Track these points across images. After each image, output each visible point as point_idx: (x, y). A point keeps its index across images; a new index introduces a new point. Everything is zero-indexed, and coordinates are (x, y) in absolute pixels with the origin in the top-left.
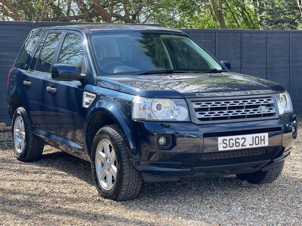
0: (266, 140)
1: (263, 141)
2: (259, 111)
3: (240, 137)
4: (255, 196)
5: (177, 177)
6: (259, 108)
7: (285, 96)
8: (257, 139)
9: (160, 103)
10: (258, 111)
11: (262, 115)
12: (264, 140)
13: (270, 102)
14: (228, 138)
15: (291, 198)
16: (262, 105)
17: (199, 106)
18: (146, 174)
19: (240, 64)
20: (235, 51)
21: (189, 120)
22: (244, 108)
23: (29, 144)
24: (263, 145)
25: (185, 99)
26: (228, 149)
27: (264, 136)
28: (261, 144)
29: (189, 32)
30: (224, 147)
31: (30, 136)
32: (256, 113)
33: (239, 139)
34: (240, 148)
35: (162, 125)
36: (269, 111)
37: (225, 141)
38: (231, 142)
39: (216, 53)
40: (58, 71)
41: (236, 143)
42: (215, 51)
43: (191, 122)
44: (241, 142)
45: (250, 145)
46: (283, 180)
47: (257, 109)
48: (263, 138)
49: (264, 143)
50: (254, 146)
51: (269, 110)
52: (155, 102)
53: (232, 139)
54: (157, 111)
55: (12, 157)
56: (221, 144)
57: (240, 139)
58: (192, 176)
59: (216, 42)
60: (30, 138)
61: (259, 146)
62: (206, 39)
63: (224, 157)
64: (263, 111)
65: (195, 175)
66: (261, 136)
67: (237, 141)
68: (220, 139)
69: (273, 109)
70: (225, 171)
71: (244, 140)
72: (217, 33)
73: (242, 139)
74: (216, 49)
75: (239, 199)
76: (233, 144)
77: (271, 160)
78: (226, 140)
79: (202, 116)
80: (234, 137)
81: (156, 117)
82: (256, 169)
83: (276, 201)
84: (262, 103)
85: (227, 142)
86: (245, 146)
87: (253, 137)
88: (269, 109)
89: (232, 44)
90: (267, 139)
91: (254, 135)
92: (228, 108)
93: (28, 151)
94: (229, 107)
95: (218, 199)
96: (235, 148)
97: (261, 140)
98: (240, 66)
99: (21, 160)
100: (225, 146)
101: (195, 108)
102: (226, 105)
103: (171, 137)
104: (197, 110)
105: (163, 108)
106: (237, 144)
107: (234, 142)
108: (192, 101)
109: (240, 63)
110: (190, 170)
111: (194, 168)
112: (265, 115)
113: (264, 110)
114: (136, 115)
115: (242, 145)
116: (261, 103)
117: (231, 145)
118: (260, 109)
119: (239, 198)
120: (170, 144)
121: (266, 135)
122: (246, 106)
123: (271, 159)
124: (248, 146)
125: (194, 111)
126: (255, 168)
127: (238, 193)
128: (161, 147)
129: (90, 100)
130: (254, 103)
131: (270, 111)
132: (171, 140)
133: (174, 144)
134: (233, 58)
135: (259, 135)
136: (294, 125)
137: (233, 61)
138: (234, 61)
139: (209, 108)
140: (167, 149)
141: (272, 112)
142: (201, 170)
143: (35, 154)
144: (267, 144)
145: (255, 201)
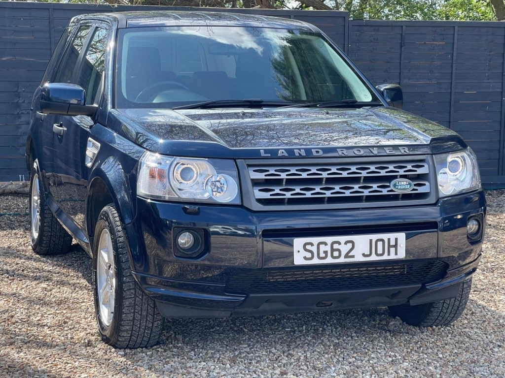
0: (400, 246)
1: (392, 250)
2: (392, 188)
3: (343, 239)
4: (390, 352)
5: (224, 311)
6: (393, 182)
7: (464, 160)
8: (380, 244)
9: (189, 166)
10: (389, 189)
11: (401, 196)
12: (396, 246)
13: (420, 171)
14: (315, 240)
15: (460, 362)
16: (402, 176)
17: (261, 176)
18: (162, 302)
19: (501, 87)
20: (491, 62)
21: (238, 202)
22: (362, 181)
23: (45, 225)
24: (393, 257)
25: (235, 160)
26: (316, 261)
27: (396, 239)
28: (389, 254)
29: (402, 26)
30: (305, 258)
31: (46, 210)
32: (385, 192)
33: (339, 243)
34: (342, 260)
35: (185, 209)
36: (414, 190)
37: (308, 247)
38: (323, 248)
39: (454, 65)
40: (50, 96)
41: (333, 250)
42: (453, 62)
43: (242, 206)
44: (345, 249)
45: (364, 255)
46: (478, 320)
47: (388, 184)
48: (393, 243)
49: (396, 254)
50: (374, 258)
51: (416, 188)
52: (178, 163)
53: (326, 244)
54: (183, 181)
55: (27, 244)
56: (299, 251)
57: (343, 242)
58: (255, 310)
59: (455, 44)
60: (46, 214)
61: (385, 257)
62: (434, 40)
63: (292, 278)
64: (401, 189)
65: (262, 308)
66: (389, 240)
67: (336, 246)
68: (298, 243)
69: (424, 185)
70: (324, 302)
71: (350, 245)
72: (456, 28)
73: (346, 243)
74: (454, 58)
75: (353, 357)
76: (326, 252)
77: (420, 285)
78: (312, 244)
79: (266, 195)
80: (329, 239)
81: (177, 195)
82: (395, 300)
83: (422, 368)
84: (401, 172)
85: (314, 249)
86: (353, 257)
87: (371, 241)
88: (415, 185)
89: (486, 50)
90: (402, 245)
91: (375, 237)
92: (324, 180)
93: (44, 236)
94: (326, 178)
95: (311, 357)
96: (329, 260)
97: (389, 246)
98: (500, 90)
99: (36, 251)
100: (309, 255)
101: (252, 180)
102: (321, 174)
103: (202, 233)
104: (256, 183)
105: (195, 175)
106: (336, 254)
107: (328, 248)
108: (249, 166)
109: (500, 84)
110: (243, 298)
111: (251, 295)
112: (406, 197)
113: (403, 186)
114: (144, 188)
115: (347, 256)
116: (398, 172)
117: (322, 255)
118: (395, 185)
119: (355, 355)
120: (200, 247)
121: (401, 236)
122: (365, 177)
123: (422, 284)
124: (359, 258)
125: (250, 184)
126: (391, 299)
127: (365, 343)
128: (182, 252)
129: (94, 153)
130: (383, 173)
131: (417, 190)
132: (201, 240)
133: (207, 248)
134: (487, 74)
135: (385, 236)
136: (477, 218)
137: (487, 81)
138: (490, 81)
139: (285, 181)
140: (194, 256)
141: (421, 190)
142: (268, 300)
143: (56, 242)
144: (402, 254)
145: (380, 365)
